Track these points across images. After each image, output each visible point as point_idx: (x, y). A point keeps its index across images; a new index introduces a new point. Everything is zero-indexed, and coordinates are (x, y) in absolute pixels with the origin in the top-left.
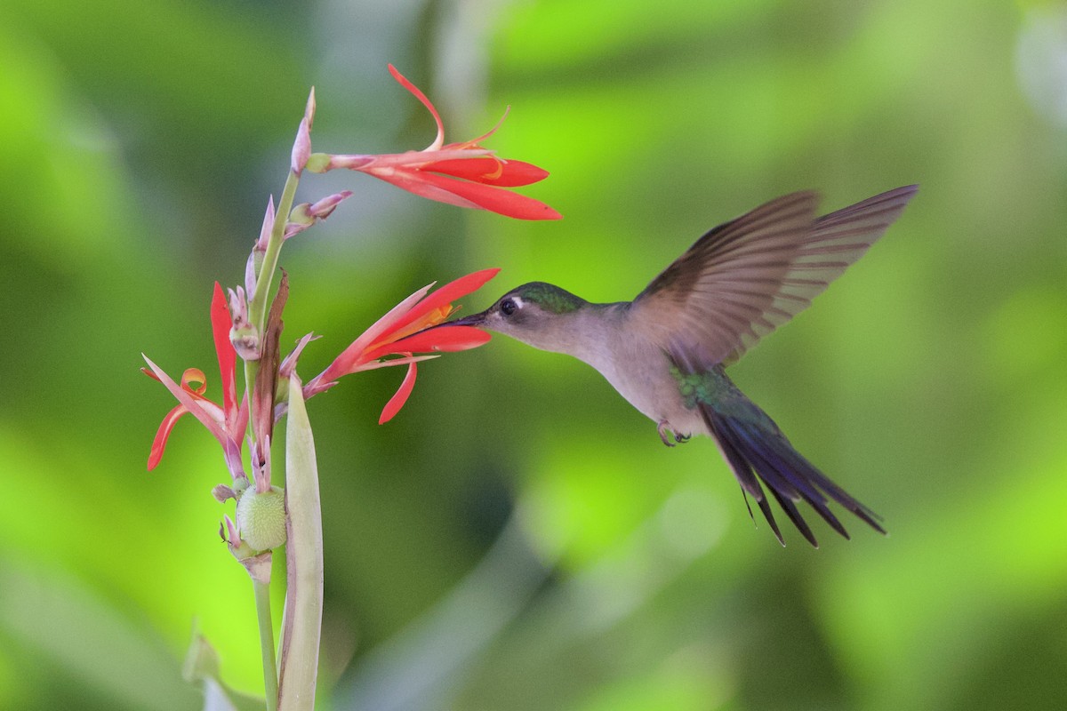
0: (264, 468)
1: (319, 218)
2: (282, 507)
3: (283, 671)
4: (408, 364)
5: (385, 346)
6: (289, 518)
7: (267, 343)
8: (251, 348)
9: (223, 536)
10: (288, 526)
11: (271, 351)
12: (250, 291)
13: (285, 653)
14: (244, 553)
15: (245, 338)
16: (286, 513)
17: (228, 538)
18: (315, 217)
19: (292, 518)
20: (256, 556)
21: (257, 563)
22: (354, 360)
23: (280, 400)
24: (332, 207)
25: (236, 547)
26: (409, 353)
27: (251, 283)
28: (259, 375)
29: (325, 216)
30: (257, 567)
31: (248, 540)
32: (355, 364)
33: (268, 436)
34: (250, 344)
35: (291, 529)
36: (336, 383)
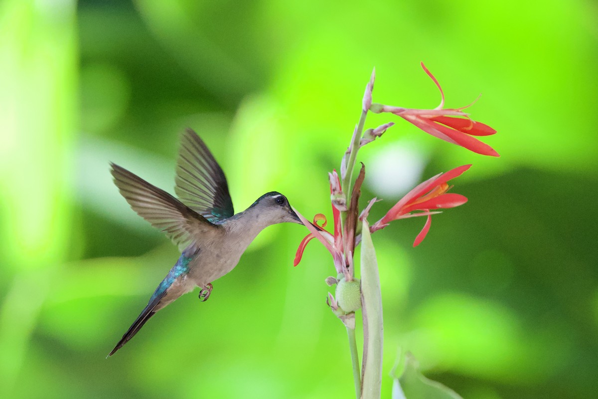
0: (349, 268)
1: (377, 137)
2: (359, 289)
3: (363, 375)
4: (427, 216)
5: (413, 205)
6: (363, 295)
7: (351, 203)
8: (342, 204)
9: (328, 304)
10: (362, 299)
11: (353, 206)
12: (343, 174)
13: (364, 366)
14: (338, 313)
15: (338, 199)
16: (361, 293)
17: (331, 305)
18: (376, 136)
19: (364, 295)
20: (346, 315)
21: (347, 318)
22: (397, 213)
23: (358, 234)
24: (384, 131)
25: (335, 309)
26: (427, 210)
27: (343, 170)
28: (347, 219)
29: (380, 135)
30: (347, 320)
31: (341, 306)
32: (398, 215)
33: (350, 252)
34: (341, 202)
35: (364, 302)
36: (388, 224)
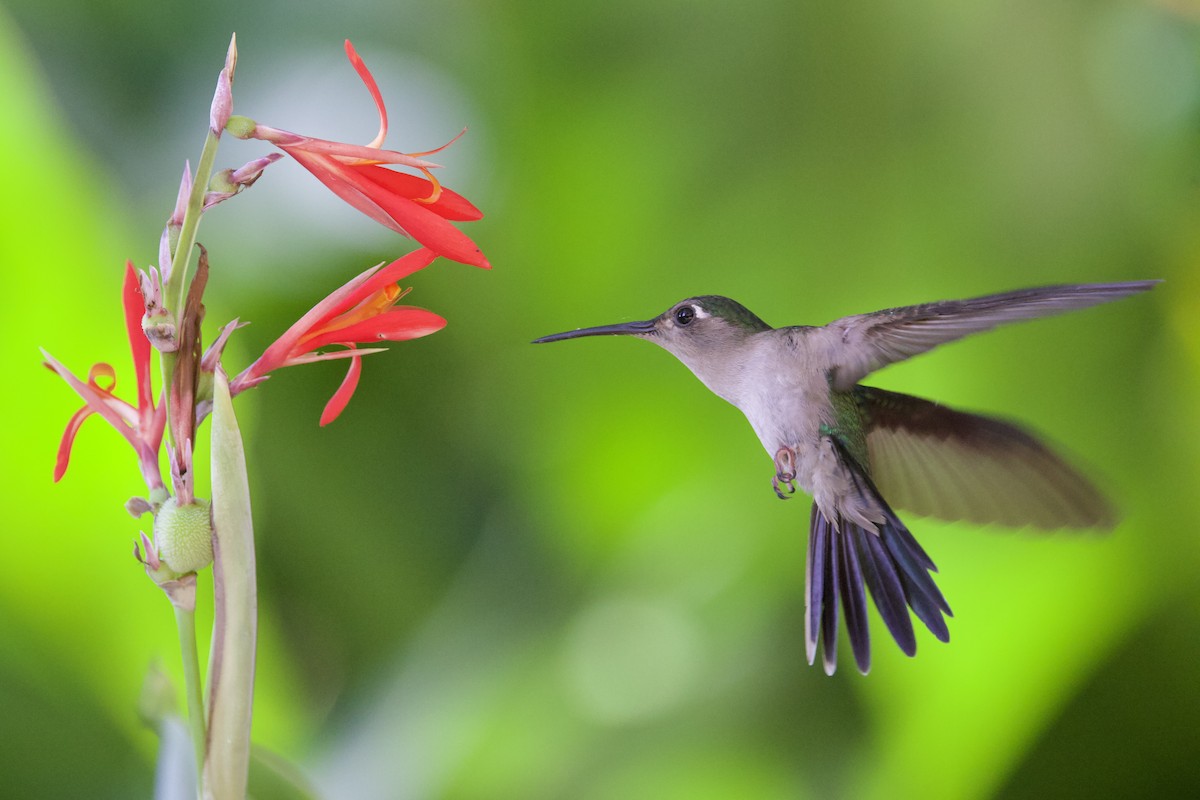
0: (185, 477)
1: (242, 186)
2: (207, 522)
3: (212, 711)
4: (351, 358)
5: (322, 335)
6: (215, 535)
7: (185, 334)
8: (167, 337)
9: (139, 557)
10: (214, 544)
11: (190, 339)
12: (165, 272)
13: (214, 691)
14: (162, 576)
15: (160, 326)
16: (212, 529)
17: (144, 557)
18: (239, 184)
19: (219, 534)
20: (179, 579)
21: (179, 587)
22: (287, 351)
23: (202, 398)
24: (257, 173)
25: (155, 568)
26: (352, 344)
27: (165, 262)
28: (178, 368)
29: (250, 183)
30: (179, 592)
31: (168, 560)
32: (289, 356)
33: (189, 440)
34: (166, 333)
35: (218, 548)
36: (267, 377)
